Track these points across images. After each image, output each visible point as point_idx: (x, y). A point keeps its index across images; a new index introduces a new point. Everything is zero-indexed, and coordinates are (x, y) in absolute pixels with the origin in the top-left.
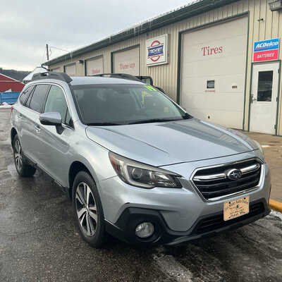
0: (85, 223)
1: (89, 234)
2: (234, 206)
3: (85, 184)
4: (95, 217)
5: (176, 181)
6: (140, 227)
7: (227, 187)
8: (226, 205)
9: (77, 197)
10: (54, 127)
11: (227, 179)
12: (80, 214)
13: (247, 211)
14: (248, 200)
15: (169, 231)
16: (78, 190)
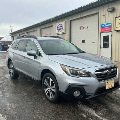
0: (49, 94)
1: (51, 98)
2: (109, 84)
3: (49, 78)
4: (54, 90)
5: (88, 74)
6: (74, 93)
7: (106, 76)
8: (106, 83)
9: (45, 83)
10: (33, 56)
11: (106, 74)
12: (46, 90)
13: (113, 86)
14: (113, 82)
15: (86, 94)
16: (45, 81)
